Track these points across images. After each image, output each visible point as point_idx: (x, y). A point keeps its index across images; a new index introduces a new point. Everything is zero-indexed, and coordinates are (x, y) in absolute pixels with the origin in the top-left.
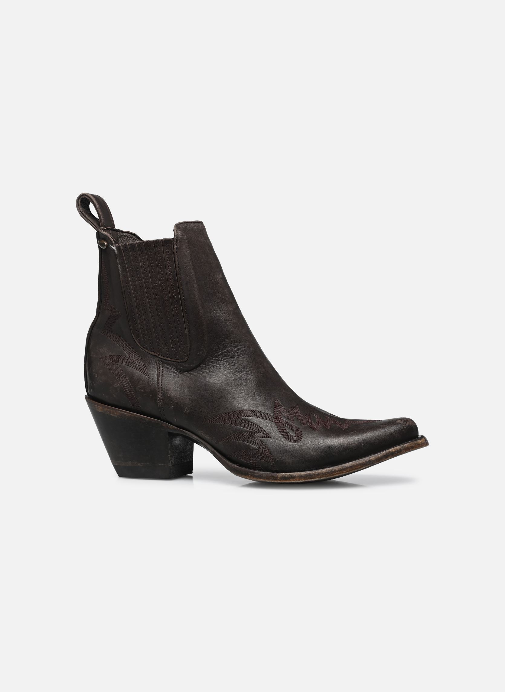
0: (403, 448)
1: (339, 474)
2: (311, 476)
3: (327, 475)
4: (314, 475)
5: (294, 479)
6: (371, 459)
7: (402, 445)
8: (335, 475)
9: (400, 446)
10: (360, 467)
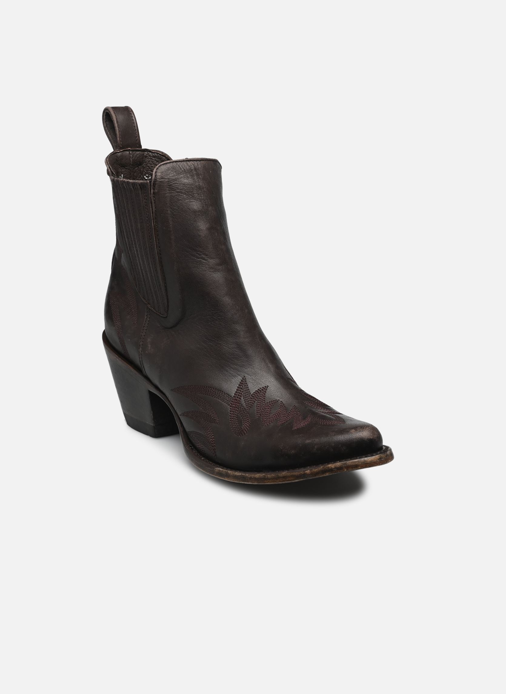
0: (345, 466)
1: (271, 482)
2: (244, 478)
3: (259, 481)
4: (247, 478)
5: (228, 478)
6: (306, 473)
7: (344, 461)
8: (267, 482)
9: (342, 462)
10: (293, 479)
